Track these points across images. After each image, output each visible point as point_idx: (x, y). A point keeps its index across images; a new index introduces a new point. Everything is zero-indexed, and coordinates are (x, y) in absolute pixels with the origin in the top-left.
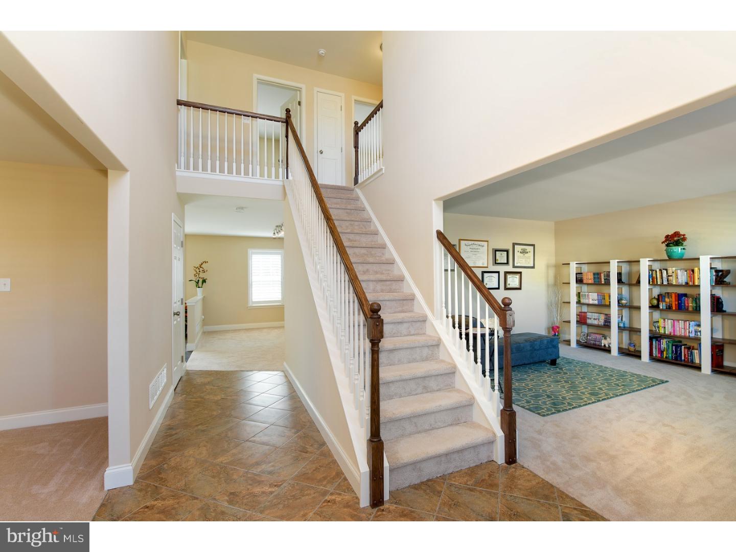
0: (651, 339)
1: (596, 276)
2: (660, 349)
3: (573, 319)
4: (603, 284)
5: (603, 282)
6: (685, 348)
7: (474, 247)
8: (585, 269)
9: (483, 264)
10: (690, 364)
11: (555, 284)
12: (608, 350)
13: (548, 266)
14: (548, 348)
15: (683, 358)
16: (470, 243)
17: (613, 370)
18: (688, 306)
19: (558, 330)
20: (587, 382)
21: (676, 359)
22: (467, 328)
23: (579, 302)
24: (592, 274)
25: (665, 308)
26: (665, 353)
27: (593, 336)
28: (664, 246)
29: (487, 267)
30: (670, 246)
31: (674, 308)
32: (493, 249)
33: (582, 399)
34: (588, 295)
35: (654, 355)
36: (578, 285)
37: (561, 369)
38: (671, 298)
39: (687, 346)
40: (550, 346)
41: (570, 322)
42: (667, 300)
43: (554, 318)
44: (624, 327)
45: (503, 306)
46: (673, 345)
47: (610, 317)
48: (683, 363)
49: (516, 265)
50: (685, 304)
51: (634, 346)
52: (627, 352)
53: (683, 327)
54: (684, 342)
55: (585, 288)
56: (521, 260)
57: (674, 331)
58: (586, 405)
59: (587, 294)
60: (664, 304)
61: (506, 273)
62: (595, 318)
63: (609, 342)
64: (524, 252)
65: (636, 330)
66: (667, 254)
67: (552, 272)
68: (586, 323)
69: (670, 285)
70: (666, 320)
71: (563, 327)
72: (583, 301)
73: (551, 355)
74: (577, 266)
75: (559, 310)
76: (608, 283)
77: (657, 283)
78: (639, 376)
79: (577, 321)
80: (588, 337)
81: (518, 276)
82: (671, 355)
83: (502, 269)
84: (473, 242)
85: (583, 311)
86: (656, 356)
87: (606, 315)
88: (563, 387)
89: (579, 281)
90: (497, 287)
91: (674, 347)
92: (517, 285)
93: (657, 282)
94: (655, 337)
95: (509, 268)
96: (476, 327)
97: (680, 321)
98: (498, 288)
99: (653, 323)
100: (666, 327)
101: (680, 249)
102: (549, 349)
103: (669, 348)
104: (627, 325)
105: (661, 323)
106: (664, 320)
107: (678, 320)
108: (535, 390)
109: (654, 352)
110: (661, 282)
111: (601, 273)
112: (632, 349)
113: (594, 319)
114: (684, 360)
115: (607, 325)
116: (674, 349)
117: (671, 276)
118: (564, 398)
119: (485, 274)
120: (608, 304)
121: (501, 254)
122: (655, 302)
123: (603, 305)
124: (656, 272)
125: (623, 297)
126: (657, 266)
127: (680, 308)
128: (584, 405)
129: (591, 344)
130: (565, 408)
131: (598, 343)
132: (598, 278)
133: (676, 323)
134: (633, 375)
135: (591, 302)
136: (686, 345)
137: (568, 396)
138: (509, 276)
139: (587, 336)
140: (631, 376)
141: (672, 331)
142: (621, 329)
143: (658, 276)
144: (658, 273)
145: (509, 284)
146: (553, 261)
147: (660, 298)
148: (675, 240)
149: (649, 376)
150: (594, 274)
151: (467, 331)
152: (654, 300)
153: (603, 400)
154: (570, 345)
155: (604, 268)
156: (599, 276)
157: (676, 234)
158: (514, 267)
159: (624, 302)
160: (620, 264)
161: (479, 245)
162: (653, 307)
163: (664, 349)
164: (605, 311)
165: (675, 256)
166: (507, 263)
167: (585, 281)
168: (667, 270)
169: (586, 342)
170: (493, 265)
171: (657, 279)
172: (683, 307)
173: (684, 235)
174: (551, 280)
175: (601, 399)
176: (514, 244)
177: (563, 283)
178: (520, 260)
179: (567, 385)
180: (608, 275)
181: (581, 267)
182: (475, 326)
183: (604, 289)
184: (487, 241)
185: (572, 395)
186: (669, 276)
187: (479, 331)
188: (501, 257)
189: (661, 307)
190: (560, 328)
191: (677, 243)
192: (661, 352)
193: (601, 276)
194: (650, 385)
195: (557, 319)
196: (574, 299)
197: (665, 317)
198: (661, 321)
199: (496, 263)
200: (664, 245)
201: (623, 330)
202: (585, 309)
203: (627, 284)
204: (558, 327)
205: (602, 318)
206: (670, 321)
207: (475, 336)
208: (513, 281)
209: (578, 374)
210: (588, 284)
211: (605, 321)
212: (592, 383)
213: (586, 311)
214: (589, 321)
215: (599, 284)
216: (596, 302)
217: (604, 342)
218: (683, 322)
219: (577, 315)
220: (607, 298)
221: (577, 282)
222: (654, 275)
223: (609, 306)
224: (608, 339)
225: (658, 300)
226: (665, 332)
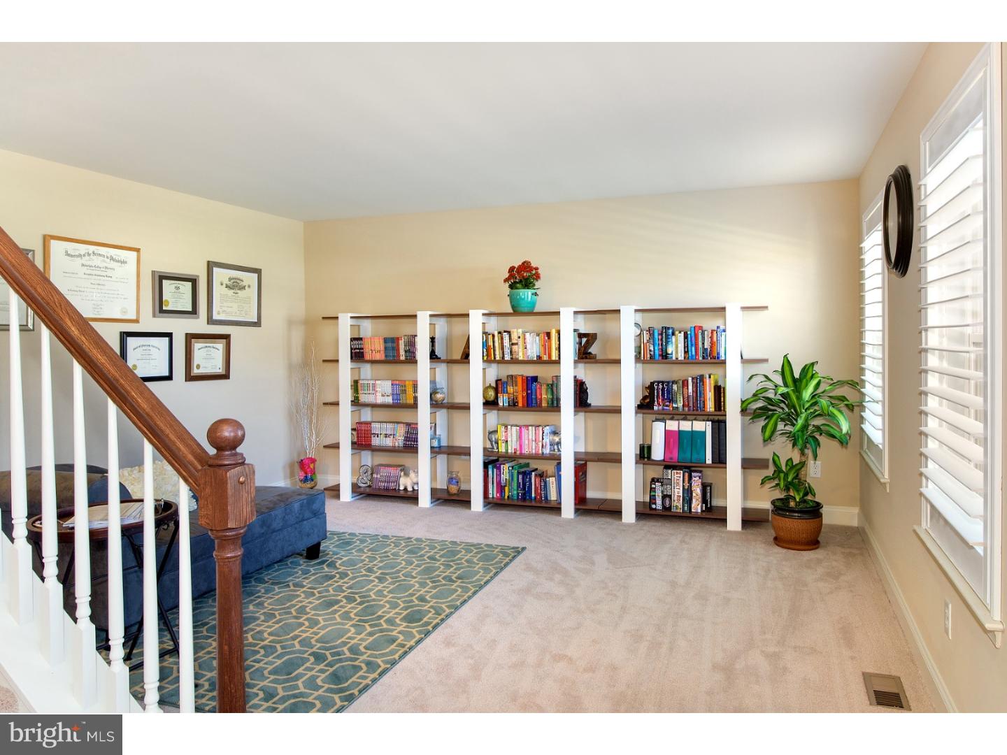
0: (486, 465)
1: (390, 345)
2: (499, 483)
3: (346, 438)
4: (402, 362)
5: (403, 358)
6: (536, 475)
7: (97, 261)
8: (367, 328)
9: (125, 312)
10: (543, 504)
11: (306, 363)
12: (412, 498)
13: (290, 323)
14: (303, 520)
15: (533, 495)
16: (83, 248)
17: (432, 544)
18: (541, 399)
19: (312, 466)
20: (392, 587)
21: (524, 499)
22: (65, 512)
23: (356, 402)
24: (382, 342)
25: (506, 404)
26: (507, 489)
27: (384, 472)
28: (505, 288)
29: (137, 321)
30: (517, 288)
31: (520, 405)
32: (153, 272)
33: (393, 640)
34: (374, 385)
35: (491, 496)
36: (355, 365)
37: (332, 565)
38: (516, 385)
39: (538, 472)
40: (307, 514)
41: (338, 448)
42: (510, 389)
43: (302, 439)
44: (440, 447)
45: (212, 451)
46: (519, 473)
47: (416, 429)
48: (534, 504)
49: (216, 317)
50: (536, 395)
51: (458, 482)
52: (445, 496)
53: (534, 439)
54: (534, 464)
55: (367, 371)
56: (230, 304)
57: (521, 446)
58: (405, 653)
59: (372, 382)
60: (506, 397)
61: (191, 338)
62: (387, 434)
63: (415, 481)
64: (235, 285)
65: (459, 451)
66: (511, 302)
67: (298, 336)
68: (370, 445)
69: (514, 361)
70: (509, 427)
71: (324, 459)
72: (364, 398)
73: (308, 535)
74: (354, 322)
75: (314, 421)
76: (411, 359)
77: (495, 358)
78: (477, 546)
79: (353, 443)
80: (375, 476)
81: (220, 346)
82: (515, 492)
83: (180, 327)
84: (92, 248)
85: (363, 420)
86: (493, 497)
87: (408, 424)
88: (346, 616)
89: (357, 355)
90: (166, 374)
91: (520, 477)
92: (218, 368)
93: (495, 355)
94: (492, 461)
95: (199, 325)
96: (105, 502)
97: (530, 428)
98: (169, 378)
99: (490, 434)
100: (509, 440)
101: (530, 294)
102: (305, 522)
103: (512, 479)
104: (444, 443)
105: (501, 435)
106: (506, 427)
107: (527, 426)
108: (283, 647)
109: (490, 491)
110: (501, 356)
111: (398, 339)
112: (454, 489)
113: (386, 436)
114: (535, 498)
115: (411, 446)
116: (521, 481)
117: (517, 344)
118: (354, 650)
119: (130, 341)
120: (412, 401)
121: (178, 288)
122: (491, 394)
123: (403, 403)
124: (493, 336)
125: (438, 387)
126: (494, 325)
127: (531, 403)
128: (401, 657)
129: (379, 489)
130: (365, 682)
131: (392, 486)
132: (393, 348)
133: (524, 430)
134: (469, 547)
135: (380, 400)
136: (536, 469)
137: (361, 639)
138: (197, 346)
139: (372, 474)
140: (469, 551)
141: (518, 449)
142: (436, 451)
143: (497, 344)
144: (496, 339)
145: (198, 367)
146: (300, 311)
147: (499, 386)
148: (523, 277)
149: (494, 543)
150: (386, 340)
151: (67, 524)
152: (489, 390)
153: (435, 627)
154: (338, 497)
155: (403, 329)
156: (395, 345)
157: (526, 266)
158: (210, 321)
159: (439, 396)
160: (435, 320)
161: (112, 259)
162: (490, 404)
163: (506, 483)
164: (406, 416)
165: (524, 307)
166: (194, 312)
167: (368, 357)
168: (509, 332)
169: (370, 486)
170: (154, 316)
171: (494, 351)
172: (534, 402)
173: (536, 269)
174: (297, 355)
175: (430, 628)
176: (211, 266)
177: (324, 361)
178: (227, 305)
179: (354, 609)
180: (411, 343)
181: (359, 326)
182: (98, 497)
183: (404, 372)
184: (138, 250)
185: (371, 634)
186: (513, 344)
187: (114, 518)
188: (178, 296)
189: (501, 404)
190: (317, 463)
191: (527, 284)
192: (501, 488)
193: (398, 345)
194: (502, 565)
195: (310, 441)
196: (346, 396)
197: (506, 422)
198: (501, 429)
199: (161, 309)
200: (507, 285)
201: (439, 453)
202: (367, 415)
203: (444, 361)
204: (313, 461)
205: (401, 431)
206: (514, 428)
207: (98, 541)
208: (208, 358)
209: (370, 570)
210: (373, 362)
211: (407, 439)
212: (403, 588)
213: (369, 419)
214: (376, 442)
215: (396, 361)
216: (389, 400)
217: (405, 482)
218: (534, 428)
219: (353, 429)
220: (410, 390)
221: (352, 358)
222: (491, 343)
223: (414, 406)
224: (412, 475)
225: (496, 390)
226: (507, 450)
